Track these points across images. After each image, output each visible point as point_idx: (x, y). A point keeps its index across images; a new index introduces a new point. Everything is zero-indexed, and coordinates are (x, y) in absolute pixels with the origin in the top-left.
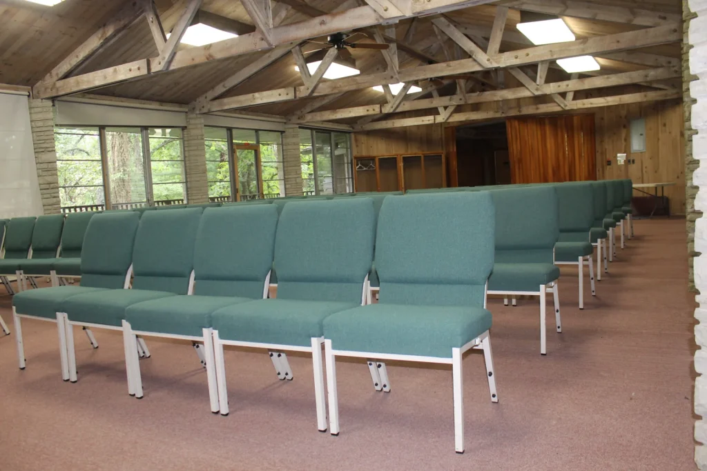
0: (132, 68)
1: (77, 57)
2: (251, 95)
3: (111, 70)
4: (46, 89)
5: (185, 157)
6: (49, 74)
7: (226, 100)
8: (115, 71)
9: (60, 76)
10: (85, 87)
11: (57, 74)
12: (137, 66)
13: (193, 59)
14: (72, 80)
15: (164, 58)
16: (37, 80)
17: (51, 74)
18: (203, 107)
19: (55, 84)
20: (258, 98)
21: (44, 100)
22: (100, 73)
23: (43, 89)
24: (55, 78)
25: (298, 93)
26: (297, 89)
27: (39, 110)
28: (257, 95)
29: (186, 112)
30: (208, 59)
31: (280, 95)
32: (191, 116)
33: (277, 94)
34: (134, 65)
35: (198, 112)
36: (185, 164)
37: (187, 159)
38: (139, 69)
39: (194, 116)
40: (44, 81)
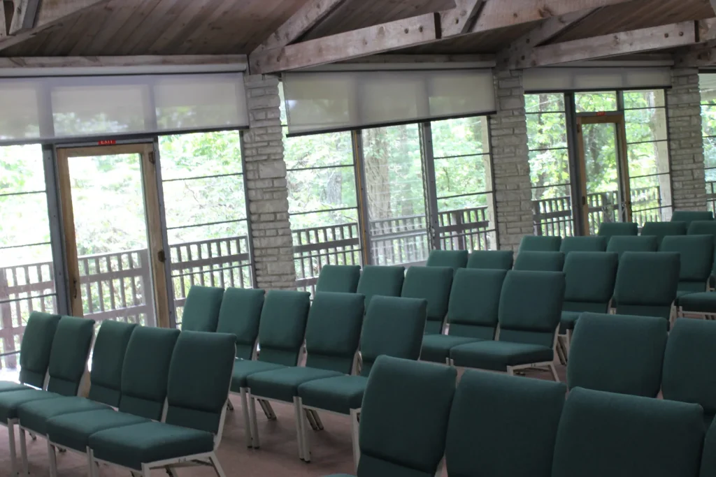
0: (410, 28)
1: (318, 6)
2: (611, 36)
3: (373, 30)
4: (269, 58)
5: (491, 147)
6: (274, 34)
7: (564, 46)
8: (381, 31)
9: (293, 37)
10: (332, 57)
11: (287, 35)
12: (418, 26)
13: (515, 15)
14: (311, 44)
15: (464, 13)
16: (255, 45)
17: (277, 33)
18: (523, 58)
19: (283, 50)
20: (624, 42)
21: (266, 76)
22: (356, 35)
23: (264, 59)
24: (284, 42)
25: (702, 31)
26: (701, 24)
27: (259, 92)
28: (622, 36)
29: (493, 68)
30: (541, 14)
31: (667, 36)
32: (502, 74)
33: (662, 34)
34: (413, 23)
35: (513, 67)
36: (492, 160)
37: (495, 150)
38: (421, 29)
39: (507, 73)
40: (266, 44)
